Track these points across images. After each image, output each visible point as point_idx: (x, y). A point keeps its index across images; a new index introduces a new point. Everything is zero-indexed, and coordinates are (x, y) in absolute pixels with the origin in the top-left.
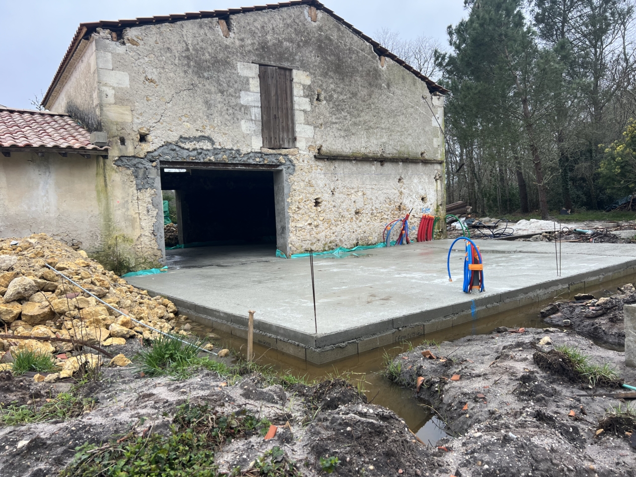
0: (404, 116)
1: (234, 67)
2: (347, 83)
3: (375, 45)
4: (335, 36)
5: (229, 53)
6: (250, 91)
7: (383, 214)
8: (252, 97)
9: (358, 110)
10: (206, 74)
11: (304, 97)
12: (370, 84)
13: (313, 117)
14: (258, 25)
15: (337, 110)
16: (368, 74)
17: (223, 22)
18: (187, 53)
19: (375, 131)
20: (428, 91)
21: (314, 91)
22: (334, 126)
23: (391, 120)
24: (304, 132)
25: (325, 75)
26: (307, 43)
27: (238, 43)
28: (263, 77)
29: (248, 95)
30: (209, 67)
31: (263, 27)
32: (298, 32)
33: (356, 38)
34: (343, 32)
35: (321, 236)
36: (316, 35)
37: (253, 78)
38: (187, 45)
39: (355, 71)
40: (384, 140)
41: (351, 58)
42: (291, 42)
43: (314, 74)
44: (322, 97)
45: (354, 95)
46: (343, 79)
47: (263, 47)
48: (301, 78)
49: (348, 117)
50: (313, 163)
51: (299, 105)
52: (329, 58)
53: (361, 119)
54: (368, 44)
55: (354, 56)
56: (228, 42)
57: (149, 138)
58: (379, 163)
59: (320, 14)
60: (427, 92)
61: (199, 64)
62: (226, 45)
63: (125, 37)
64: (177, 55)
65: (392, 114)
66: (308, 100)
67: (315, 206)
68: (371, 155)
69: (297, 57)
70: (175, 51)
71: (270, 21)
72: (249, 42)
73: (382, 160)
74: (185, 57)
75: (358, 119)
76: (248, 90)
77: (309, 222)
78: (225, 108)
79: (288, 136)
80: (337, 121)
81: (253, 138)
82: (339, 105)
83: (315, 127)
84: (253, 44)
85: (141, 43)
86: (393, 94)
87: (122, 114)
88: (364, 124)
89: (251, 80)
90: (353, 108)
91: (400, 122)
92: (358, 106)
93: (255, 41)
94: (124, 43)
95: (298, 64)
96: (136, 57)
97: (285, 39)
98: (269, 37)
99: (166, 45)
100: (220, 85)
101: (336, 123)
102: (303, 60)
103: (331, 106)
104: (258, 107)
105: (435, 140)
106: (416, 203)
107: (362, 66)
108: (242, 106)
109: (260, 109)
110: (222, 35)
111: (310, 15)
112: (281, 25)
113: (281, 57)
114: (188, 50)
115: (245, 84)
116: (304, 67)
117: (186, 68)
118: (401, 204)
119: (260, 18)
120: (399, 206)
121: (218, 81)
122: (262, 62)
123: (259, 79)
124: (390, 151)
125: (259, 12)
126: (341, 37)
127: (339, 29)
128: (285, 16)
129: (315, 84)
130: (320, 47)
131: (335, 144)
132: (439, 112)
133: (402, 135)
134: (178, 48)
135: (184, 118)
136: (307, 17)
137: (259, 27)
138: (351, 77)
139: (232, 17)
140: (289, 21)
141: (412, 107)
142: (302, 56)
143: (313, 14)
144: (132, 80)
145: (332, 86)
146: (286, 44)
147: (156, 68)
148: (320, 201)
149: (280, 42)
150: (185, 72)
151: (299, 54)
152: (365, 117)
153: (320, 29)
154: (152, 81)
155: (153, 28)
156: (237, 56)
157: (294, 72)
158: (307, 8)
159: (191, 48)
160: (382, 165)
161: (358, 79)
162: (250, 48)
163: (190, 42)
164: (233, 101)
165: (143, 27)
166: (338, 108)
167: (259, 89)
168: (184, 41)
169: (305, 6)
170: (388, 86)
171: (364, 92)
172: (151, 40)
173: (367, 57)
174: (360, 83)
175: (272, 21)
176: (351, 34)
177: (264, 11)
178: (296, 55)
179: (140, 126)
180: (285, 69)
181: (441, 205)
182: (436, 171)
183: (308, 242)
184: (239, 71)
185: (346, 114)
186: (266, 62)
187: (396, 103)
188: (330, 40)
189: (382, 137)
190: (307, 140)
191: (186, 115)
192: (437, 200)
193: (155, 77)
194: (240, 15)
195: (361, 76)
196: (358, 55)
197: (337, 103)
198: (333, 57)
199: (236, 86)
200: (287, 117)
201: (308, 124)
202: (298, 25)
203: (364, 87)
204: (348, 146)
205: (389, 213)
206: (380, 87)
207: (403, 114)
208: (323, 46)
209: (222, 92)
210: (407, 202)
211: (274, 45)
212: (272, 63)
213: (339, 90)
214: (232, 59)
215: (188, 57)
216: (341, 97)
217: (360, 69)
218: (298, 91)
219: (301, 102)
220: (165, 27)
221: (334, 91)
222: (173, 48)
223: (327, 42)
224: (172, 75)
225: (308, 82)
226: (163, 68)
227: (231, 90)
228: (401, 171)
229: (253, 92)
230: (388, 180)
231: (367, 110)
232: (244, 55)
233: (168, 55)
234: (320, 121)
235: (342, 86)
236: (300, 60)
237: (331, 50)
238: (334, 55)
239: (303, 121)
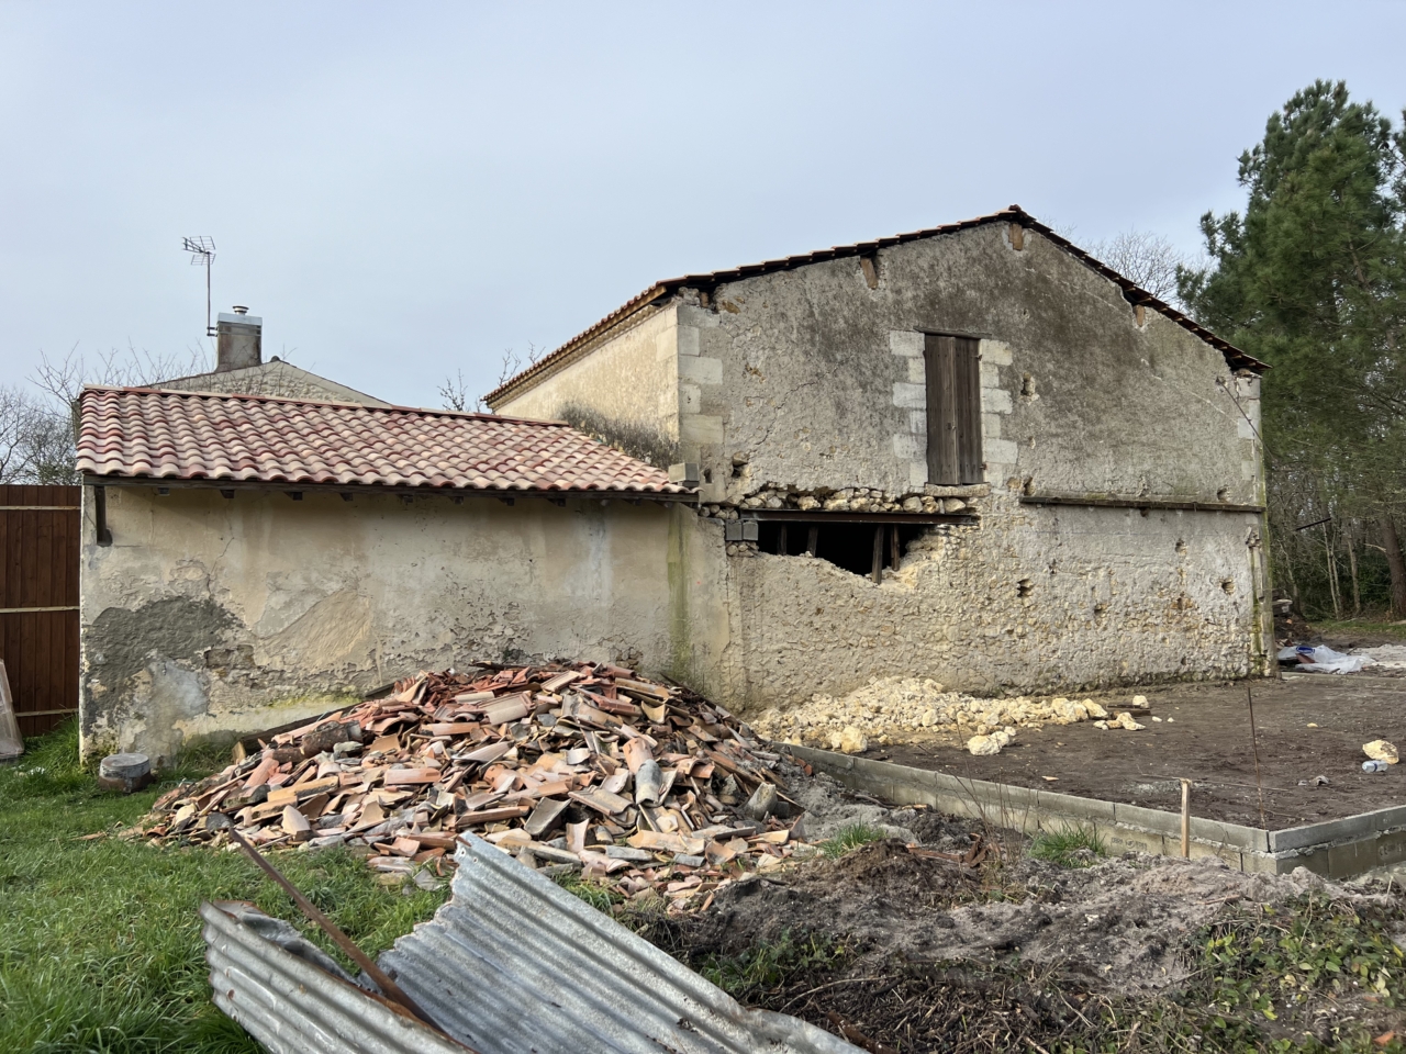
0: (1182, 419)
1: (884, 341)
2: (1078, 359)
3: (1125, 284)
4: (1054, 274)
5: (876, 315)
6: (909, 382)
7: (1147, 614)
8: (910, 393)
9: (1096, 409)
10: (839, 356)
11: (1001, 388)
12: (1119, 360)
13: (1017, 425)
14: (924, 263)
15: (1060, 411)
16: (1114, 341)
17: (868, 262)
18: (810, 321)
19: (1130, 448)
20: (1227, 368)
21: (1017, 378)
22: (1054, 440)
23: (1159, 429)
24: (998, 452)
25: (1037, 345)
26: (1006, 290)
27: (891, 297)
28: (930, 355)
29: (906, 389)
30: (843, 342)
31: (932, 267)
32: (990, 271)
33: (1091, 274)
34: (1068, 266)
35: (1031, 656)
36: (1022, 275)
37: (915, 358)
38: (811, 307)
39: (1090, 337)
40: (1146, 467)
41: (1083, 313)
42: (980, 290)
43: (1018, 345)
44: (1032, 387)
45: (1089, 380)
46: (1069, 353)
47: (933, 300)
48: (994, 354)
49: (1080, 423)
50: (1018, 512)
51: (992, 404)
52: (1044, 315)
53: (1103, 427)
54: (1114, 284)
55: (1088, 309)
56: (874, 297)
57: (747, 470)
58: (1138, 512)
59: (1028, 236)
60: (1225, 370)
61: (828, 339)
62: (872, 302)
63: (719, 300)
64: (795, 324)
65: (1161, 415)
66: (1007, 393)
67: (1020, 596)
68: (1121, 496)
69: (989, 318)
70: (793, 319)
71: (943, 255)
72: (909, 294)
73: (1145, 508)
74: (807, 328)
75: (1098, 427)
76: (905, 380)
77: (1009, 628)
78: (868, 414)
79: (971, 461)
80: (1059, 431)
81: (913, 466)
82: (1062, 402)
83: (1020, 444)
84: (915, 298)
85: (743, 307)
86: (1162, 376)
87: (710, 430)
88: (1109, 436)
89: (911, 362)
90: (1088, 406)
91: (1176, 429)
92: (1098, 402)
93: (920, 293)
94: (715, 311)
95: (990, 329)
96: (734, 333)
97: (968, 285)
98: (942, 284)
99: (780, 309)
100: (862, 373)
101: (1057, 435)
102: (999, 321)
103: (1049, 402)
104: (921, 410)
105: (1245, 465)
106: (1212, 594)
107: (1103, 325)
108: (896, 409)
109: (924, 414)
110: (866, 284)
111: (1011, 240)
112: (963, 261)
113: (961, 316)
114: (812, 314)
115: (902, 364)
116: (1001, 334)
117: (809, 347)
118: (1182, 595)
119: (928, 250)
120: (1179, 600)
121: (858, 367)
122: (930, 328)
123: (923, 360)
124: (1161, 492)
125: (927, 240)
126: (1064, 275)
127: (1061, 261)
128: (969, 244)
129: (1021, 364)
130: (1028, 294)
131: (1054, 478)
132: (1251, 410)
133: (1179, 456)
134: (796, 314)
135: (802, 436)
136: (1006, 243)
137: (926, 266)
138: (1084, 347)
139: (881, 251)
140: (975, 253)
141: (1199, 401)
142: (998, 315)
143: (1016, 237)
144: (727, 371)
145: (1050, 366)
146: (971, 294)
147: (763, 349)
148: (1028, 585)
149: (960, 291)
150: (806, 353)
151: (992, 310)
152: (1112, 422)
153: (1028, 262)
154: (755, 372)
155: (761, 282)
156: (890, 320)
157: (984, 346)
158: (1007, 227)
159: (816, 312)
160: (1144, 515)
161: (1097, 350)
162: (910, 305)
163: (815, 301)
164: (881, 401)
165: (747, 281)
166: (1059, 405)
167: (923, 378)
168: (807, 300)
169: (1002, 223)
170: (1152, 361)
171: (1106, 376)
172: (757, 302)
173: (1110, 309)
174: (1099, 359)
175: (949, 256)
176: (1083, 268)
177: (934, 238)
178: (987, 313)
179: (735, 451)
180: (967, 339)
181: (1262, 599)
182: (1250, 529)
183: (1007, 667)
184: (892, 346)
185: (1076, 418)
186: (938, 327)
187: (1167, 396)
188: (1045, 281)
189: (1142, 460)
190: (1006, 467)
191: (804, 430)
192: (1254, 587)
193: (759, 365)
194: (895, 248)
195: (1103, 346)
196: (1095, 307)
197: (1059, 398)
198: (1050, 313)
199: (886, 373)
200: (970, 427)
201: (1009, 439)
202: (991, 259)
203: (1108, 366)
204: (1079, 478)
205: (1159, 613)
206: (1136, 364)
207: (1181, 415)
208: (1034, 292)
209: (863, 386)
210: (1193, 591)
211: (950, 297)
212: (947, 330)
213: (1062, 372)
214: (882, 328)
215: (812, 329)
216: (1067, 386)
217: (1100, 331)
218: (988, 379)
219: (993, 398)
220: (779, 278)
221: (1054, 375)
222: (789, 314)
223: (1040, 285)
224: (786, 359)
225: (1007, 360)
226: (773, 349)
227: (878, 382)
228: (1180, 528)
229: (914, 383)
230: (1157, 546)
231: (1114, 410)
232: (899, 318)
233: (782, 325)
234: (1028, 433)
235: (1067, 365)
236: (994, 322)
237: (1048, 300)
238: (1053, 309)
239: (998, 434)
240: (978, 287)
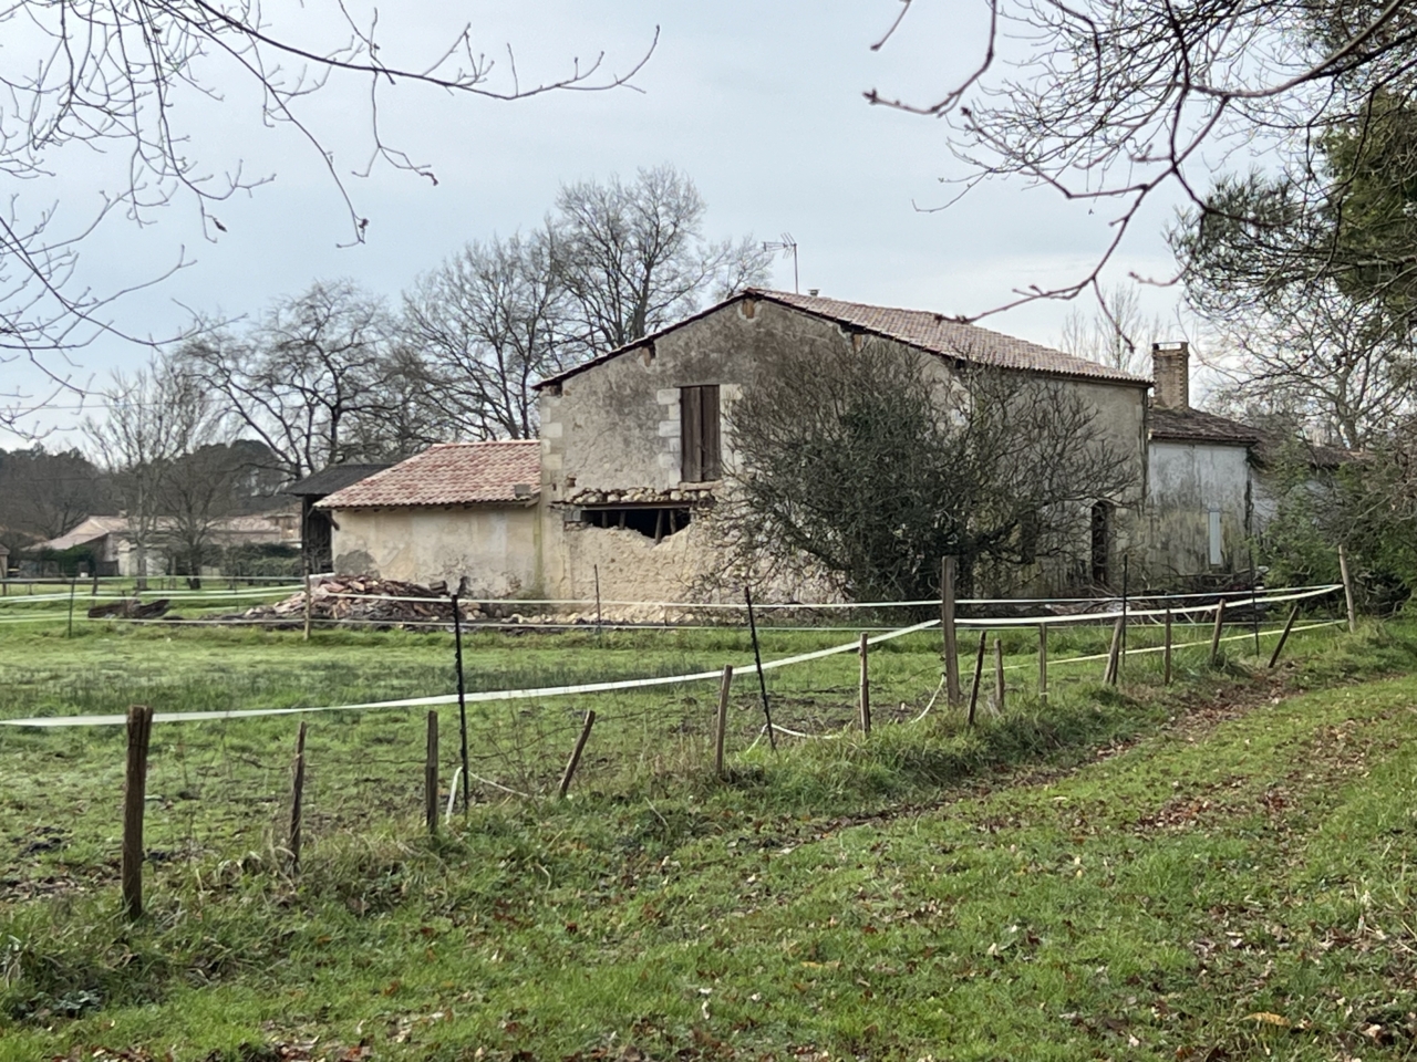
1: (654, 397)
3: (845, 324)
4: (779, 328)
5: (649, 382)
6: (669, 420)
8: (671, 427)
10: (626, 411)
11: (732, 416)
14: (681, 343)
17: (646, 350)
18: (610, 393)
21: (747, 407)
24: (731, 458)
25: (763, 381)
26: (739, 348)
27: (659, 369)
28: (684, 401)
29: (667, 425)
30: (629, 402)
31: (687, 344)
32: (728, 337)
33: (811, 322)
34: (791, 320)
36: (753, 335)
37: (673, 405)
38: (611, 384)
41: (802, 351)
42: (720, 352)
43: (748, 384)
47: (687, 366)
48: (729, 393)
51: (725, 427)
52: (769, 359)
54: (832, 326)
55: (807, 348)
56: (649, 371)
57: (576, 482)
59: (758, 307)
61: (620, 402)
62: (647, 375)
63: (563, 390)
64: (602, 396)
69: (726, 369)
70: (600, 393)
71: (695, 334)
72: (670, 365)
74: (608, 397)
76: (667, 419)
78: (643, 443)
81: (671, 473)
84: (675, 366)
85: (574, 391)
87: (555, 461)
89: (671, 407)
93: (678, 363)
94: (561, 396)
95: (727, 377)
96: (569, 407)
97: (712, 350)
98: (693, 354)
99: (593, 389)
100: (640, 419)
102: (734, 370)
104: (677, 437)
108: (661, 438)
109: (679, 439)
110: (644, 364)
111: (744, 312)
112: (708, 336)
113: (706, 372)
114: (611, 388)
115: (664, 413)
116: (733, 379)
117: (609, 408)
121: (638, 417)
122: (684, 384)
123: (679, 406)
126: (788, 327)
127: (785, 317)
129: (749, 397)
130: (758, 347)
134: (602, 389)
135: (605, 460)
136: (741, 315)
137: (683, 345)
139: (655, 342)
140: (717, 328)
142: (733, 366)
143: (749, 310)
144: (565, 429)
146: (714, 356)
147: (584, 413)
149: (706, 356)
150: (608, 412)
151: (729, 364)
153: (758, 325)
154: (580, 427)
155: (583, 375)
156: (657, 384)
157: (722, 387)
158: (742, 305)
159: (614, 386)
162: (671, 372)
163: (613, 380)
164: (651, 434)
165: (577, 377)
167: (679, 417)
168: (609, 381)
169: (738, 303)
172: (580, 388)
173: (828, 344)
175: (699, 334)
176: (804, 319)
177: (688, 325)
178: (725, 364)
179: (569, 472)
180: (711, 386)
184: (659, 400)
186: (689, 383)
188: (773, 335)
190: (736, 467)
191: (606, 457)
193: (582, 423)
194: (662, 338)
196: (813, 345)
198: (775, 357)
199: (655, 417)
200: (714, 443)
201: (738, 449)
202: (729, 329)
208: (762, 345)
209: (640, 426)
211: (699, 361)
212: (696, 383)
214: (652, 389)
215: (611, 397)
218: (724, 409)
220: (593, 371)
222: (598, 390)
223: (768, 338)
224: (596, 417)
225: (739, 396)
226: (590, 412)
227: (650, 423)
229: (673, 421)
232: (662, 380)
233: (594, 398)
236: (729, 371)
237: (773, 348)
238: (777, 354)
239: (730, 446)
240: (719, 350)
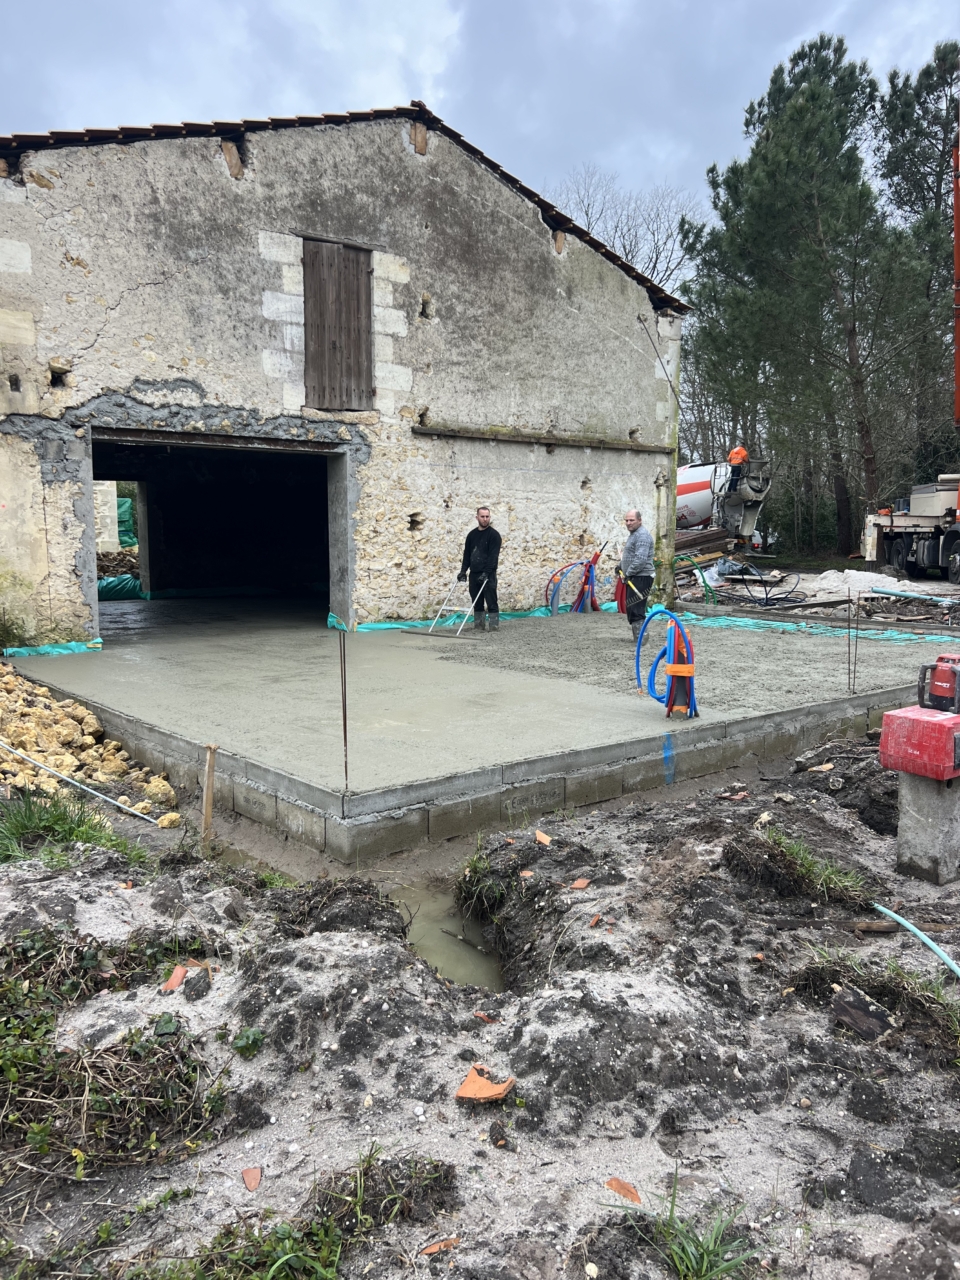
0: (598, 355)
1: (251, 241)
2: (485, 283)
3: (546, 208)
4: (462, 186)
5: (241, 210)
6: (282, 292)
7: (547, 549)
8: (286, 303)
9: (504, 339)
10: (192, 254)
11: (394, 307)
12: (532, 287)
13: (412, 349)
14: (304, 156)
15: (463, 337)
16: (528, 267)
17: (231, 147)
18: (154, 208)
19: (539, 383)
20: (650, 306)
21: (415, 297)
22: (455, 369)
23: (572, 363)
24: (392, 379)
25: (440, 264)
26: (404, 198)
27: (260, 191)
28: (310, 263)
29: (279, 300)
30: (199, 239)
31: (314, 161)
32: (386, 175)
33: (506, 191)
34: (480, 179)
35: (420, 589)
36: (424, 183)
37: (290, 265)
38: (153, 191)
39: (501, 259)
40: (555, 402)
41: (494, 232)
42: (373, 194)
43: (418, 261)
44: (432, 309)
45: (499, 307)
46: (477, 275)
47: (314, 202)
48: (388, 269)
49: (485, 352)
50: (408, 442)
51: (385, 324)
52: (449, 230)
53: (511, 358)
54: (531, 205)
55: (500, 229)
56: (240, 188)
57: (70, 379)
58: (544, 449)
59: (434, 139)
60: (647, 309)
61: (178, 232)
62: (237, 195)
63: (26, 170)
64: (133, 211)
65: (576, 350)
66: (402, 314)
67: (409, 529)
68: (527, 431)
69: (383, 227)
70: (129, 203)
71: (329, 149)
72: (285, 190)
73: (551, 444)
74: (149, 216)
75: (505, 358)
76: (278, 289)
77: (396, 561)
78: (230, 324)
79: (358, 387)
80: (461, 359)
81: (287, 386)
82: (465, 328)
83: (415, 370)
84: (292, 195)
85: (58, 183)
86: (579, 309)
87: (16, 327)
88: (516, 368)
89: (285, 269)
90: (495, 334)
91: (590, 367)
92: (505, 331)
93: (297, 189)
94: (22, 183)
95: (384, 240)
96: (47, 212)
97: (359, 188)
98: (326, 183)
99: (111, 190)
100: (221, 276)
101: (458, 364)
102: (395, 232)
103: (451, 327)
104: (298, 324)
105: (660, 405)
106: (615, 532)
107: (517, 249)
108: (266, 321)
109: (301, 330)
110: (227, 173)
111: (413, 141)
112: (353, 159)
113: (350, 223)
114: (155, 201)
115: (272, 276)
116: (397, 246)
117: (151, 239)
118: (585, 531)
119: (309, 141)
120: (581, 536)
121: (217, 269)
122: (311, 232)
123: (301, 268)
124: (569, 427)
125: (308, 129)
126: (475, 189)
127: (472, 173)
128: (361, 140)
129: (419, 283)
130: (431, 207)
131: (453, 407)
132: (670, 351)
133: (592, 393)
134: (133, 198)
135: (144, 342)
136: (406, 143)
137: (306, 160)
138: (494, 271)
139: (250, 136)
140: (368, 152)
141: (617, 338)
142: (394, 224)
143: (419, 139)
144: (37, 258)
145: (454, 288)
146: (361, 198)
147: (89, 236)
148: (419, 518)
149: (350, 194)
150: (149, 247)
151: (387, 219)
152: (519, 353)
153: (433, 169)
154: (79, 263)
155: (84, 154)
156: (258, 218)
157: (377, 256)
158: (408, 126)
159: (162, 198)
160: (549, 452)
161: (508, 275)
162: (285, 203)
163: (160, 185)
164: (247, 311)
165: (64, 151)
166: (464, 332)
167: (301, 289)
168: (149, 183)
169: (403, 120)
170: (569, 292)
171: (518, 304)
172: (79, 179)
173: (527, 232)
174: (511, 285)
175: (335, 150)
176: (497, 184)
177: (317, 127)
178: (381, 221)
179: (52, 355)
180: (357, 249)
181: (665, 536)
182: (659, 469)
183: (392, 600)
184: (262, 249)
185: (481, 346)
186: (319, 232)
187: (583, 329)
188: (453, 193)
189: (551, 395)
190: (398, 395)
191: (147, 336)
192: (658, 528)
193: (85, 256)
194: (267, 134)
195: (515, 271)
196: (509, 227)
197: (462, 324)
198: (457, 229)
199: (254, 280)
200: (358, 348)
201: (401, 364)
202: (388, 160)
203: (520, 293)
204: (481, 411)
205: (559, 548)
206: (553, 295)
207: (597, 351)
208: (437, 204)
209: (225, 291)
210: (597, 529)
211: (336, 198)
212: (332, 236)
213: (467, 296)
214: (248, 225)
215: (155, 217)
216: (471, 312)
217: (513, 255)
218: (382, 295)
219: (387, 319)
220: (110, 153)
221: (458, 298)
222: (124, 196)
223: (446, 197)
224: (121, 251)
225: (403, 276)
226: (104, 237)
227: (244, 289)
228: (587, 466)
229: (289, 294)
230: (562, 483)
231: (524, 340)
232: (273, 216)
233: (115, 209)
234: (427, 359)
235: (473, 288)
236: (389, 232)
237: (454, 214)
238: (461, 226)
239: (391, 358)
240: (372, 192)
